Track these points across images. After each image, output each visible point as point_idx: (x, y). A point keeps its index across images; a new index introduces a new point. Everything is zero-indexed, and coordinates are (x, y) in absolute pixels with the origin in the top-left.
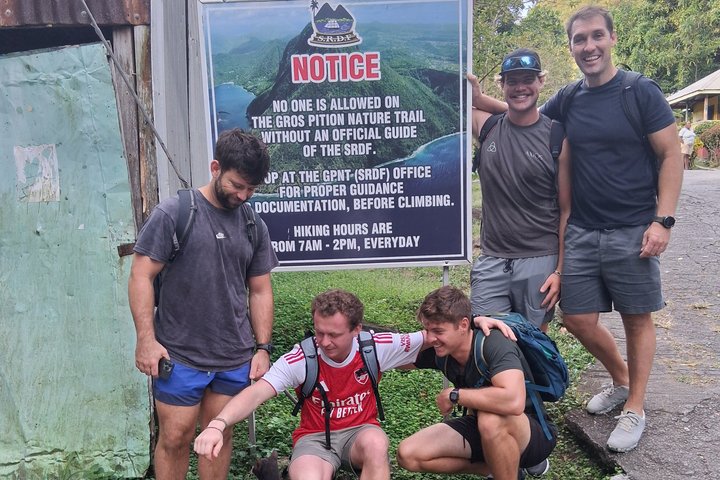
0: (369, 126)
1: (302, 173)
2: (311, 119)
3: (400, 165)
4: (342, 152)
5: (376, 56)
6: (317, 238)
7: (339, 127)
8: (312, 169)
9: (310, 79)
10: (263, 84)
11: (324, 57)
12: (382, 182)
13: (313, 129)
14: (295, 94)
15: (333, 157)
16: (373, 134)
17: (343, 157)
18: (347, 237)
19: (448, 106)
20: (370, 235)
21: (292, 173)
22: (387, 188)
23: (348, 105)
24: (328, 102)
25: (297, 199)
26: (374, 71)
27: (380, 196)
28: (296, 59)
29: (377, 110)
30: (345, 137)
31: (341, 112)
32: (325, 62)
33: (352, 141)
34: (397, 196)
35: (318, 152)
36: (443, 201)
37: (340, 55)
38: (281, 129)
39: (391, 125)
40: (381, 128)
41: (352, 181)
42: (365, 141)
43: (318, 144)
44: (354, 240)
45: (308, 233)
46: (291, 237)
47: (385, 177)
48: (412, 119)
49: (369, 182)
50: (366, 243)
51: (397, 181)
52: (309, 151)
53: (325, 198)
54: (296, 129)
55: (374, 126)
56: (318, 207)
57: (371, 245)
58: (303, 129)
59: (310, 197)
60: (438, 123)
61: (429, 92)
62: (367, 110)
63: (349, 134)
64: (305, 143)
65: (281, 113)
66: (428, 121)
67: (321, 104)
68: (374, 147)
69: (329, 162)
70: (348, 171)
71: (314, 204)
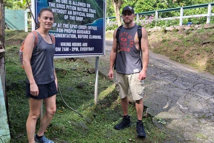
0: (83, 12)
1: (64, 24)
2: (67, 6)
3: (90, 25)
6: (67, 47)
7: (75, 11)
8: (67, 23)
12: (85, 30)
13: (68, 10)
15: (73, 20)
16: (83, 15)
17: (76, 20)
18: (76, 47)
19: (101, 10)
20: (82, 47)
21: (61, 24)
22: (87, 32)
23: (77, 4)
24: (72, 2)
25: (62, 33)
27: (85, 34)
29: (85, 7)
30: (76, 14)
31: (75, 6)
33: (78, 16)
34: (89, 35)
35: (69, 18)
36: (99, 37)
38: (58, 8)
39: (88, 13)
40: (86, 13)
41: (78, 29)
42: (81, 17)
43: (69, 15)
44: (78, 48)
45: (65, 45)
46: (60, 46)
47: (86, 28)
48: (93, 12)
49: (82, 29)
50: (81, 49)
51: (89, 30)
52: (66, 17)
53: (70, 33)
54: (63, 9)
55: (84, 12)
56: (68, 37)
57: (82, 50)
58: (65, 9)
59: (66, 33)
60: (99, 14)
61: (97, 4)
62: (82, 7)
63: (77, 14)
64: (65, 14)
65: (58, 3)
66: (97, 13)
67: (70, 2)
68: (84, 19)
69: (72, 22)
70: (77, 25)
71: (67, 35)
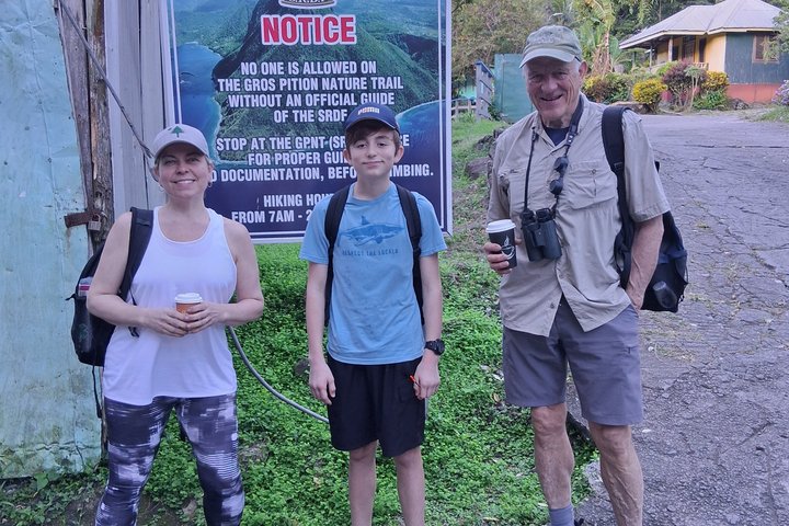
0: (344, 91)
2: (283, 82)
4: (316, 118)
5: (351, 19)
6: (288, 209)
7: (313, 92)
8: (283, 135)
9: (281, 41)
10: (230, 45)
11: (296, 18)
13: (285, 93)
14: (266, 56)
15: (305, 124)
16: (349, 100)
17: (317, 123)
19: (427, 72)
21: (262, 140)
23: (322, 69)
25: (267, 167)
26: (349, 34)
28: (266, 20)
29: (352, 76)
30: (319, 103)
31: (314, 76)
32: (298, 24)
33: (326, 107)
35: (290, 118)
36: (422, 170)
37: (313, 17)
38: (250, 93)
39: (367, 91)
40: (357, 94)
41: (326, 149)
42: (340, 107)
43: (290, 109)
45: (279, 203)
46: (261, 207)
48: (389, 85)
52: (280, 117)
53: (298, 166)
54: (266, 93)
55: (350, 92)
56: (289, 176)
58: (274, 93)
59: (281, 165)
60: (416, 90)
61: (407, 58)
62: (342, 75)
63: (323, 100)
64: (276, 108)
65: (249, 76)
66: (406, 87)
67: (293, 67)
69: (301, 129)
70: (322, 138)
71: (285, 173)
